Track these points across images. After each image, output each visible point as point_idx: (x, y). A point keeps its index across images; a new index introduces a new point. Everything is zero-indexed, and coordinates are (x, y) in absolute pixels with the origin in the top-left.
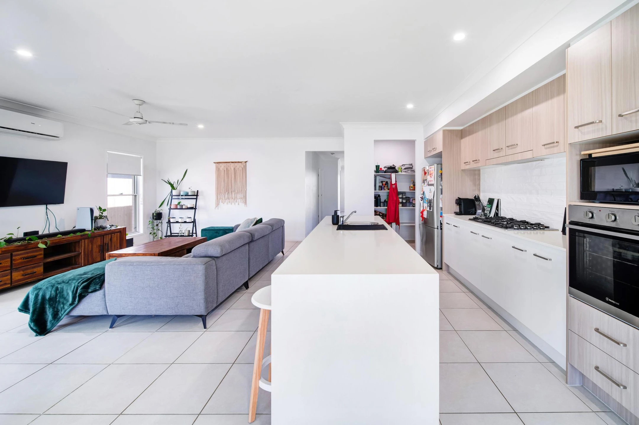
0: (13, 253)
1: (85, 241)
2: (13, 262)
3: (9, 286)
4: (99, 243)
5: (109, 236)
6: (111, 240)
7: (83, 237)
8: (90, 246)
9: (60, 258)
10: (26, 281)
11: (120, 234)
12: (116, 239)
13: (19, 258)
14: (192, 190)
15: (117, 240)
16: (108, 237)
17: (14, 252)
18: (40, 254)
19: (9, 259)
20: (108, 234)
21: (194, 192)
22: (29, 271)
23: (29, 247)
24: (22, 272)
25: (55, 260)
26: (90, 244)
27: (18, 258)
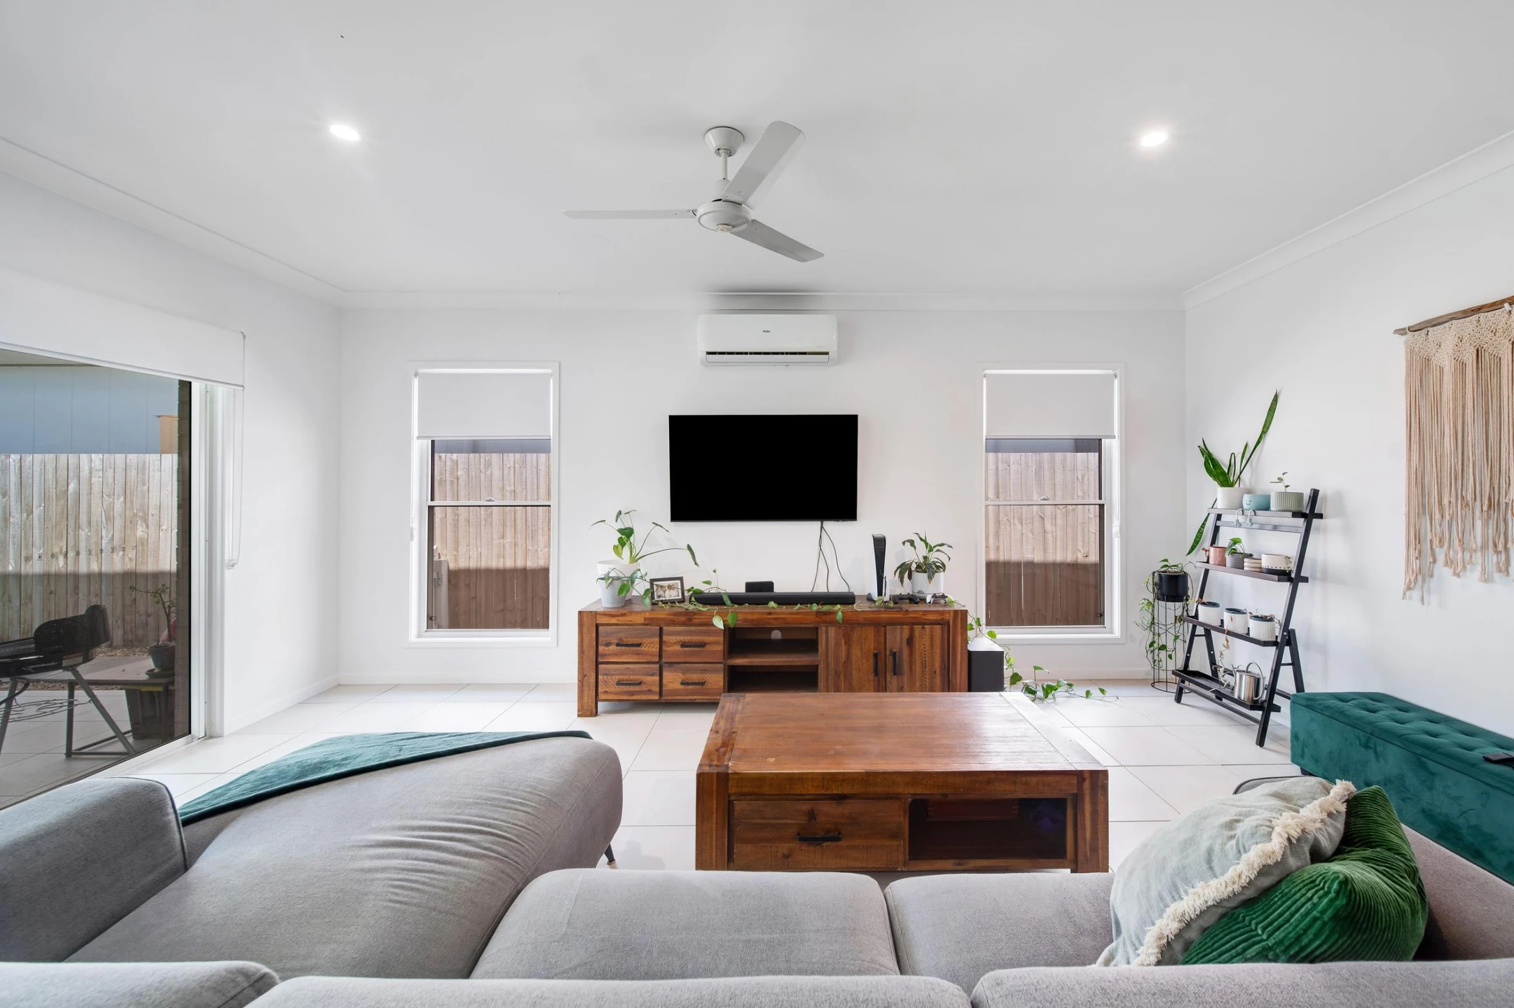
0: (665, 628)
1: (827, 632)
2: (664, 648)
3: (657, 697)
4: (871, 645)
5: (902, 629)
6: (910, 641)
7: (824, 617)
8: (844, 648)
9: (764, 662)
10: (692, 698)
11: (942, 630)
12: (928, 644)
13: (675, 641)
14: (1288, 490)
15: (932, 646)
16: (899, 631)
17: (668, 625)
18: (717, 643)
19: (657, 640)
20: (902, 624)
21: (1299, 496)
22: (695, 677)
23: (695, 618)
24: (681, 675)
25: (754, 664)
26: (843, 641)
27: (674, 639)
